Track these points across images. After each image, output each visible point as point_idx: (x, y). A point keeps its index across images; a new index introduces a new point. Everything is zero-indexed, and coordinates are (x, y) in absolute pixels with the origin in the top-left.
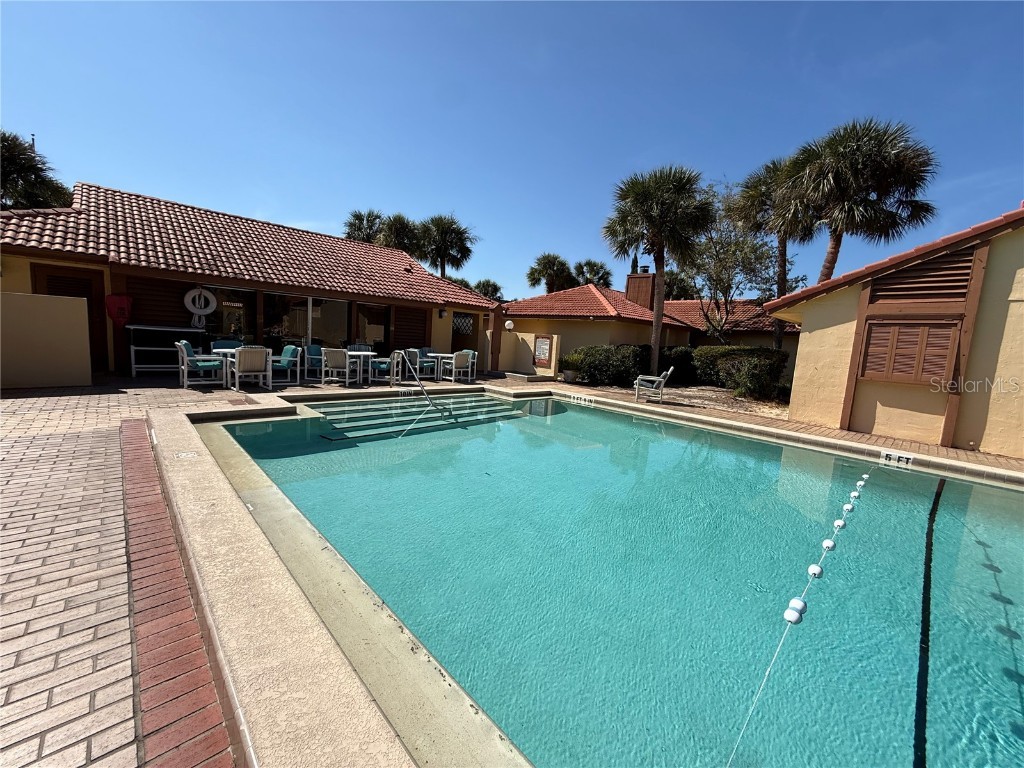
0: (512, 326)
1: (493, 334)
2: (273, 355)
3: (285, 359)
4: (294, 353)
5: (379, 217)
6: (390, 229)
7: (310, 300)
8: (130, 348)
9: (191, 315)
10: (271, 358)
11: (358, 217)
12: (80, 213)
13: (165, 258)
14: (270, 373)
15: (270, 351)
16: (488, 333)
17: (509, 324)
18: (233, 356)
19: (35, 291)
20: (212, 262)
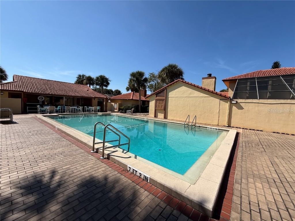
0: (110, 102)
1: (105, 103)
2: (56, 108)
3: (58, 108)
4: (60, 107)
5: (85, 76)
6: (87, 79)
7: (64, 97)
8: (27, 107)
9: (39, 101)
10: (55, 108)
11: (80, 76)
12: (16, 82)
13: (34, 90)
14: (55, 111)
15: (55, 107)
16: (104, 103)
17: (109, 101)
18: (48, 108)
19: (9, 97)
20: (43, 91)
